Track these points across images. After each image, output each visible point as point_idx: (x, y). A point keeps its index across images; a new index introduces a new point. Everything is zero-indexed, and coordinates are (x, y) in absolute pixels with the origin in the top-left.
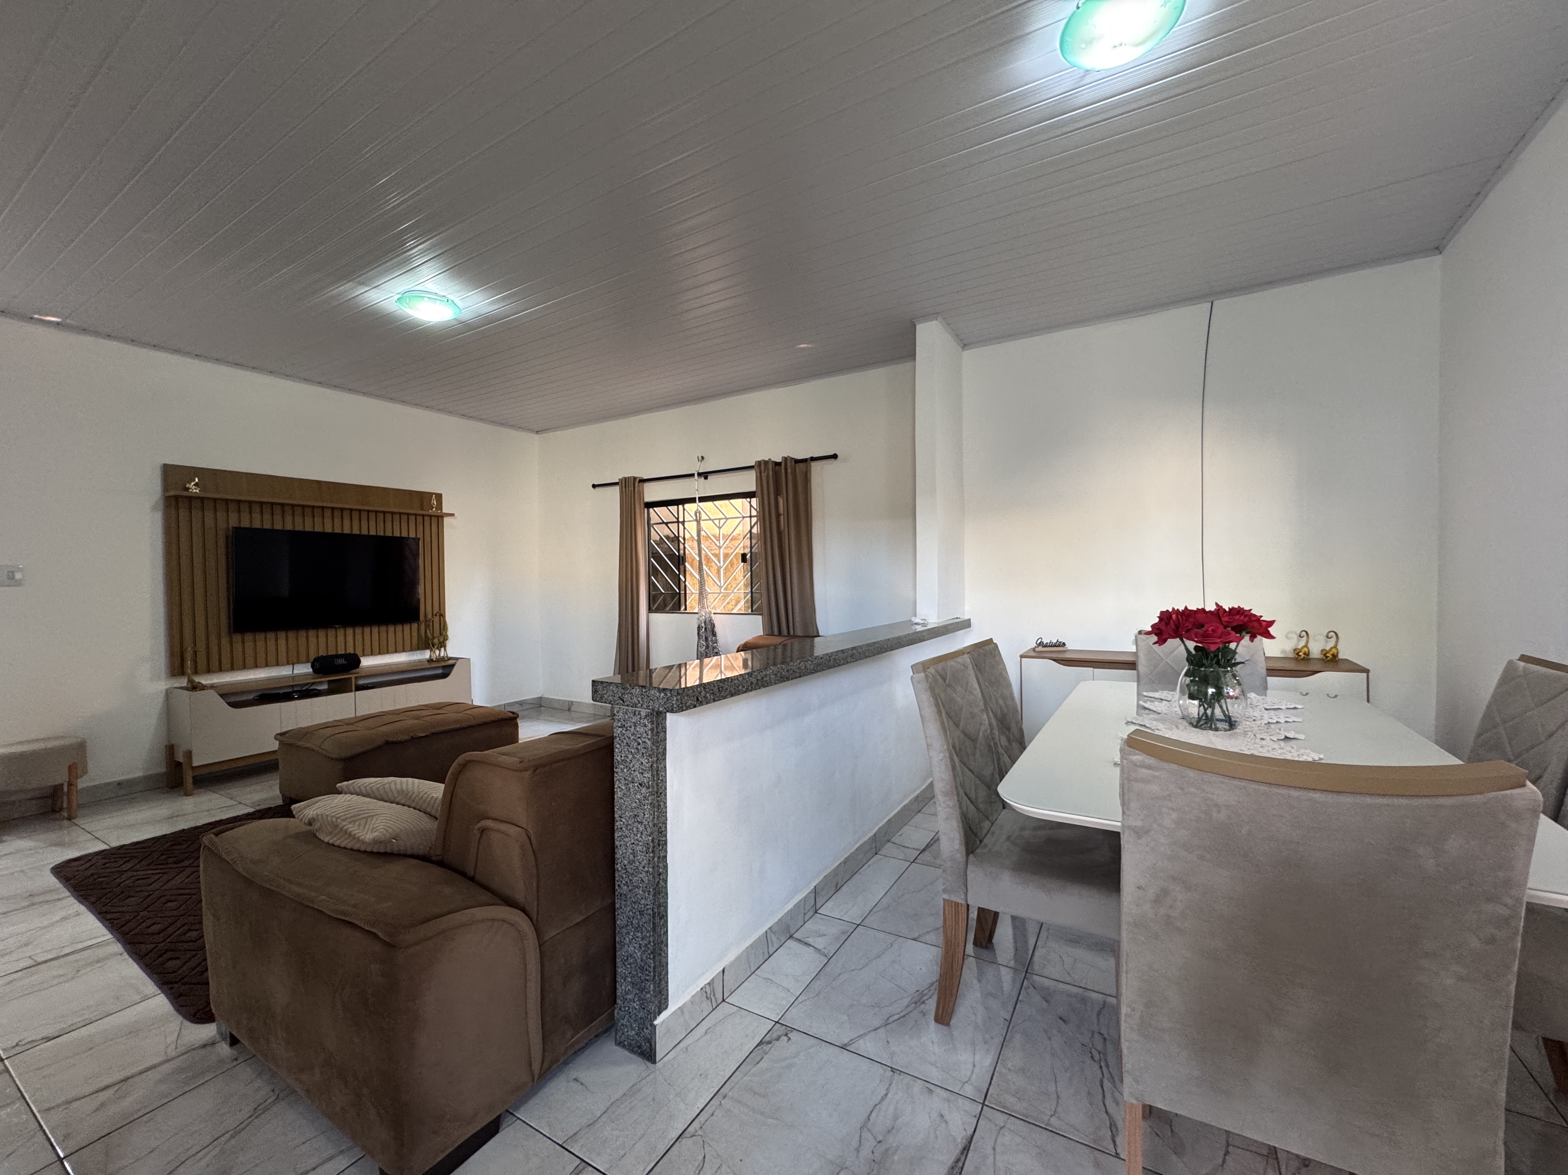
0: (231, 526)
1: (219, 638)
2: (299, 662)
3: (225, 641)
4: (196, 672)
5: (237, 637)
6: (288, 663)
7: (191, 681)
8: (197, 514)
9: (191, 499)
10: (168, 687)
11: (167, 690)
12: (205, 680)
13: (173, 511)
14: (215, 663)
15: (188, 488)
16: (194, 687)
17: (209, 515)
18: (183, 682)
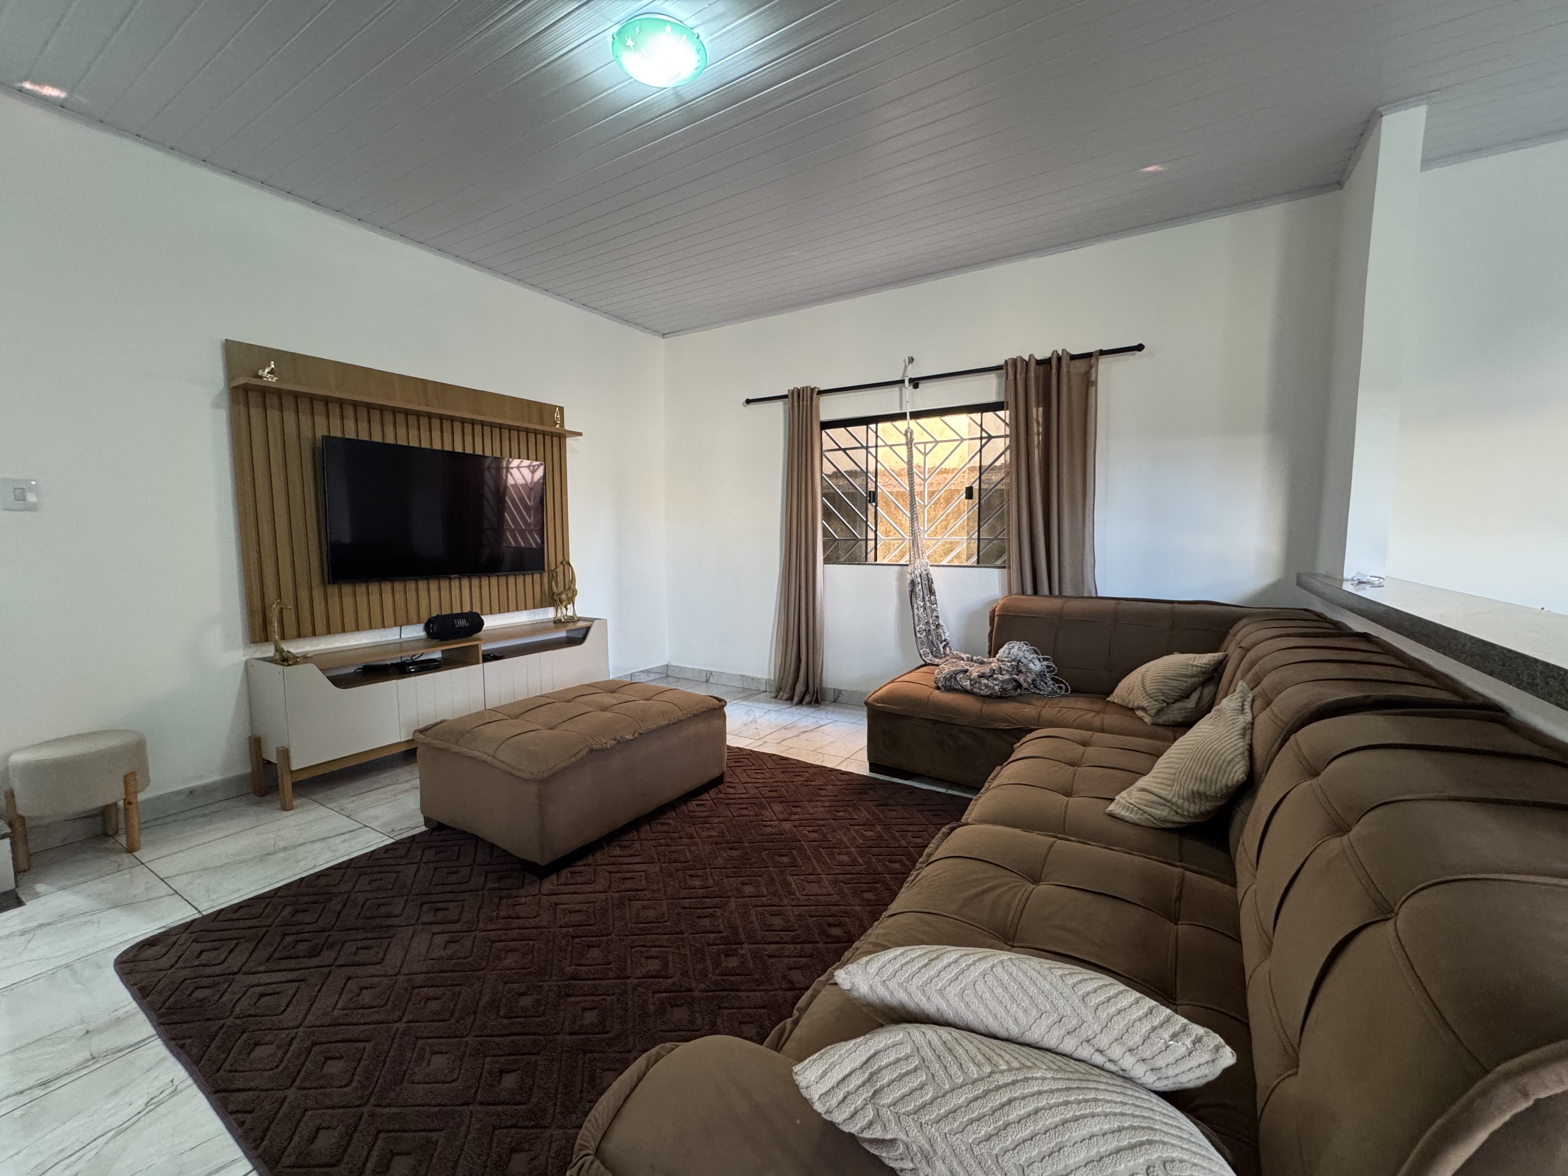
0: (319, 435)
1: (311, 589)
2: (408, 623)
3: (317, 593)
4: (283, 637)
5: (333, 590)
6: (396, 625)
7: (279, 650)
8: (273, 415)
9: (264, 392)
10: (247, 657)
11: (246, 662)
12: (296, 648)
13: (242, 408)
14: (307, 627)
15: (261, 377)
16: (285, 660)
17: (290, 417)
18: (269, 651)
